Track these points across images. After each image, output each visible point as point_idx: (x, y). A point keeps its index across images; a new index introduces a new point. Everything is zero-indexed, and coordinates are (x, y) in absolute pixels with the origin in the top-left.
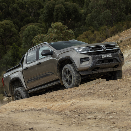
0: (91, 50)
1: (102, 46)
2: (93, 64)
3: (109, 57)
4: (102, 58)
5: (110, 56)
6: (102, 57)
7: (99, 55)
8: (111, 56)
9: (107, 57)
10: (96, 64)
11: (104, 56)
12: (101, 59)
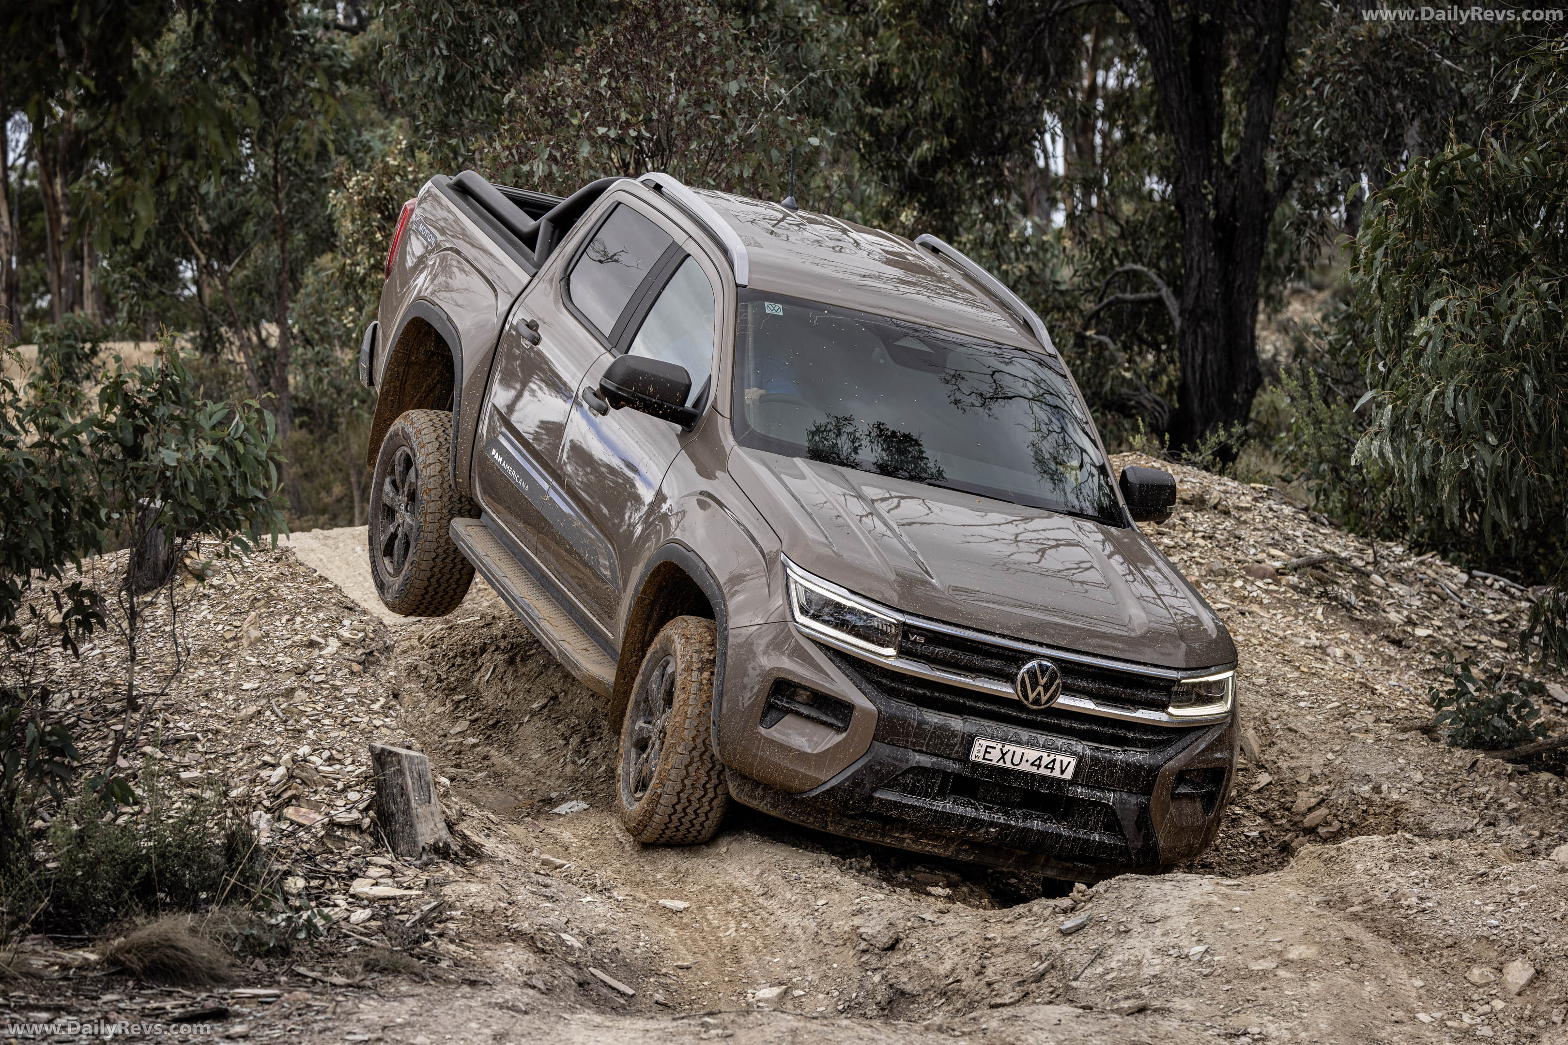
0: (904, 653)
1: (1033, 656)
2: (856, 781)
3: (1044, 778)
4: (964, 759)
5: (1056, 773)
6: (977, 754)
7: (957, 723)
8: (1068, 775)
9: (1025, 767)
10: (889, 786)
11: (994, 756)
12: (952, 766)
